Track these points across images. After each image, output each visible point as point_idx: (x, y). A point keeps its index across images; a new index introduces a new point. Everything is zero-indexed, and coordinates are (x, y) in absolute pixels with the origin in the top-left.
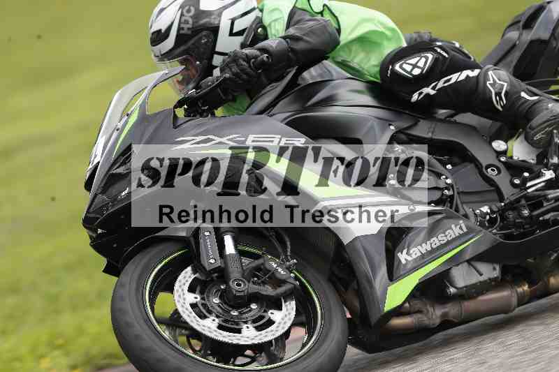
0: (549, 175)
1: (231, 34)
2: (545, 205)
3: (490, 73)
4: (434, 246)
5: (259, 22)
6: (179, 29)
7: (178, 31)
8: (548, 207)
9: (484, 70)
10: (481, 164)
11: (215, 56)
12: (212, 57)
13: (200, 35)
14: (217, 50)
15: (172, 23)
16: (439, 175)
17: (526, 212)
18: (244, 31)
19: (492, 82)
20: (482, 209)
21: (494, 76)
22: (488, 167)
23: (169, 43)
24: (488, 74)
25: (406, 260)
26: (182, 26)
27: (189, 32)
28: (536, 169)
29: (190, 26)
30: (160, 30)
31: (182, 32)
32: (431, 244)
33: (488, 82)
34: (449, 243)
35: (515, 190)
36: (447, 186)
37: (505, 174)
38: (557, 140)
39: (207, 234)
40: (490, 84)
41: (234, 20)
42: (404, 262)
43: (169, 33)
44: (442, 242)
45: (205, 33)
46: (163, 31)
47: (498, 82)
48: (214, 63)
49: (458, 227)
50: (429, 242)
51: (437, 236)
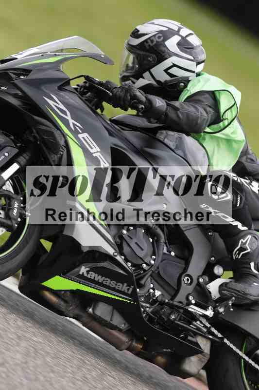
0: (210, 313)
1: (166, 71)
3: (249, 237)
4: (104, 283)
5: (187, 81)
6: (146, 41)
7: (144, 41)
8: (198, 325)
9: (251, 231)
10: (187, 271)
11: (148, 72)
12: (146, 72)
13: (151, 55)
14: (151, 70)
15: (147, 34)
16: (154, 254)
17: (173, 317)
18: (175, 76)
19: (244, 241)
20: (156, 291)
21: (249, 240)
22: (188, 275)
23: (136, 42)
24: (247, 236)
25: (83, 273)
26: (149, 41)
28: (209, 303)
29: (151, 45)
30: (138, 31)
31: (145, 43)
32: (104, 280)
33: (242, 240)
34: (114, 289)
35: (185, 301)
36: (148, 263)
37: (191, 289)
38: (230, 303)
39: (7, 154)
40: (242, 242)
41: (174, 65)
42: (81, 273)
43: (140, 37)
44: (111, 285)
45: (154, 56)
46: (139, 33)
47: (247, 245)
48: (144, 75)
49: (128, 287)
50: (104, 278)
51: (111, 280)
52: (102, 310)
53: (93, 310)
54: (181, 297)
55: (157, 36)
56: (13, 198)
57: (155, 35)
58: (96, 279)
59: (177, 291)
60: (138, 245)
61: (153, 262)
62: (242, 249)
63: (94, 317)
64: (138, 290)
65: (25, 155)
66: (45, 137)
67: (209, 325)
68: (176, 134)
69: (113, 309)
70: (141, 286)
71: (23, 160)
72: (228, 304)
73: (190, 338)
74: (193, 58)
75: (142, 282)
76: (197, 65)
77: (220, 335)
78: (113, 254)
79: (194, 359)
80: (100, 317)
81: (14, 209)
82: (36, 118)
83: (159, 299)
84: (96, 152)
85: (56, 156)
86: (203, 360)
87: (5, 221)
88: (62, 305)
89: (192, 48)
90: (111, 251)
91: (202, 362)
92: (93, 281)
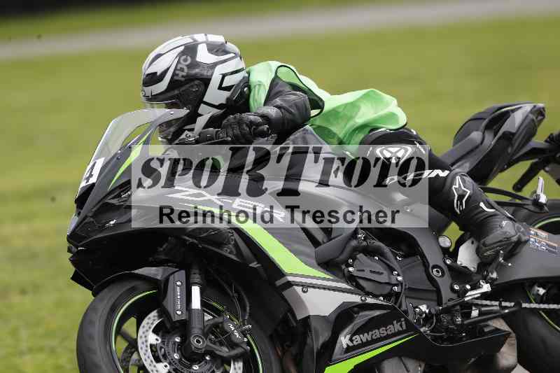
0: (486, 288)
1: (220, 88)
3: (458, 178)
4: (374, 337)
5: (246, 82)
6: (174, 74)
7: (173, 76)
9: (454, 172)
10: (428, 263)
11: (202, 105)
12: (199, 106)
13: (192, 84)
14: (204, 100)
15: (168, 69)
16: (392, 270)
17: (459, 320)
18: (232, 86)
19: (457, 186)
20: (421, 307)
21: (460, 181)
22: (434, 267)
23: (163, 86)
24: (455, 179)
25: (347, 344)
26: (177, 72)
27: (183, 79)
28: (474, 278)
29: (184, 74)
30: (156, 73)
31: (176, 78)
32: (372, 335)
34: (387, 337)
35: (454, 296)
36: (397, 283)
37: (447, 278)
38: (501, 259)
39: (179, 283)
40: (455, 188)
41: (224, 75)
42: (345, 346)
43: (164, 77)
44: (382, 335)
45: (197, 82)
46: (158, 74)
47: (463, 188)
48: (200, 111)
49: (399, 324)
50: (370, 333)
51: (379, 329)
54: (446, 294)
55: (182, 61)
56: (222, 323)
57: (178, 62)
58: (364, 340)
59: (438, 292)
60: (374, 272)
61: (399, 278)
62: (461, 197)
65: (193, 271)
67: (497, 303)
69: (400, 357)
70: (407, 312)
71: (195, 277)
72: (499, 263)
73: (486, 330)
74: (233, 55)
75: (404, 307)
77: (511, 304)
78: (361, 300)
79: (504, 349)
81: (233, 332)
83: (433, 311)
86: (513, 342)
90: (356, 299)
91: (513, 345)
92: (363, 345)
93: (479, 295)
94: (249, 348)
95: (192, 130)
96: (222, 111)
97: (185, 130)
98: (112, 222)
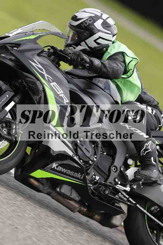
0: (128, 189)
1: (95, 41)
2: (116, 196)
3: (150, 142)
4: (67, 173)
5: (107, 47)
7: (81, 23)
8: (120, 196)
9: (151, 139)
10: (113, 164)
11: (84, 42)
13: (86, 31)
14: (86, 41)
16: (95, 154)
17: (107, 192)
18: (100, 44)
19: (147, 145)
20: (96, 176)
21: (150, 144)
22: (115, 166)
23: (76, 23)
25: (54, 167)
26: (84, 23)
27: (83, 27)
30: (77, 17)
33: (146, 144)
34: (72, 177)
35: (113, 183)
36: (93, 160)
37: (116, 174)
38: (141, 182)
39: (8, 96)
40: (146, 145)
41: (100, 38)
44: (71, 174)
45: (88, 32)
46: (78, 18)
47: (149, 147)
48: (81, 44)
49: (81, 175)
50: (66, 170)
51: (71, 171)
52: (65, 189)
53: (60, 189)
54: (111, 179)
55: (89, 20)
56: (12, 123)
58: (62, 171)
59: (108, 176)
60: (87, 149)
61: (95, 159)
62: (146, 150)
63: (60, 194)
64: (86, 176)
65: (18, 96)
66: (31, 86)
67: (128, 197)
68: (104, 80)
69: (72, 188)
70: (88, 174)
71: (17, 99)
72: (139, 183)
73: (116, 204)
74: (111, 33)
75: (89, 171)
76: (113, 37)
77: (134, 202)
78: (72, 155)
79: (118, 217)
80: (64, 193)
81: (13, 129)
82: (25, 73)
83: (99, 181)
84: (61, 94)
85: (38, 97)
86: (124, 217)
87: (8, 137)
88: (41, 187)
89: (110, 27)
90: (71, 153)
92: (60, 172)
93: (123, 190)
94: (15, 139)
95: (75, 48)
96: (90, 50)
97: (72, 46)
98: (3, 55)
